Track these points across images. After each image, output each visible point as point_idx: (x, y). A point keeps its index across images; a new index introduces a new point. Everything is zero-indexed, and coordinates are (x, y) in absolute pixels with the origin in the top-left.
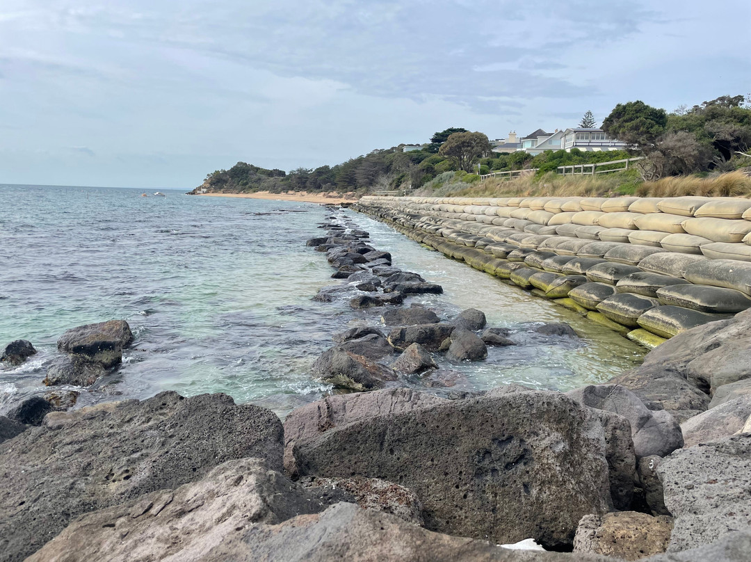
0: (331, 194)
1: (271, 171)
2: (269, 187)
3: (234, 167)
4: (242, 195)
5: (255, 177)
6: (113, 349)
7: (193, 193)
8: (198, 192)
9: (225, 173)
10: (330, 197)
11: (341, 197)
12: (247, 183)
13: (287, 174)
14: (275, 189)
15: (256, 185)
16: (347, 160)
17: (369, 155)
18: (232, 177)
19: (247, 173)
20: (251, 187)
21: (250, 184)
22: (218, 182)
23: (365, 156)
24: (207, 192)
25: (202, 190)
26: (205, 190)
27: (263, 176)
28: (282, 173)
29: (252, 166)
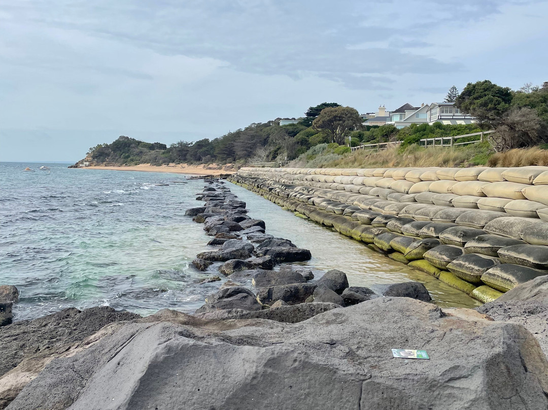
0: (211, 166)
1: (152, 144)
2: (150, 160)
3: (116, 141)
4: (123, 168)
5: (137, 150)
6: (4, 310)
7: (76, 166)
8: (81, 165)
9: (107, 147)
10: (210, 168)
11: (220, 168)
12: (128, 157)
13: (168, 147)
14: (156, 162)
15: (138, 158)
16: (226, 134)
17: (247, 129)
18: (114, 151)
19: (129, 146)
20: (132, 160)
21: (131, 157)
22: (101, 155)
23: (243, 129)
24: (90, 165)
25: (85, 163)
26: (87, 163)
27: (145, 150)
28: (163, 147)
29: (134, 139)
